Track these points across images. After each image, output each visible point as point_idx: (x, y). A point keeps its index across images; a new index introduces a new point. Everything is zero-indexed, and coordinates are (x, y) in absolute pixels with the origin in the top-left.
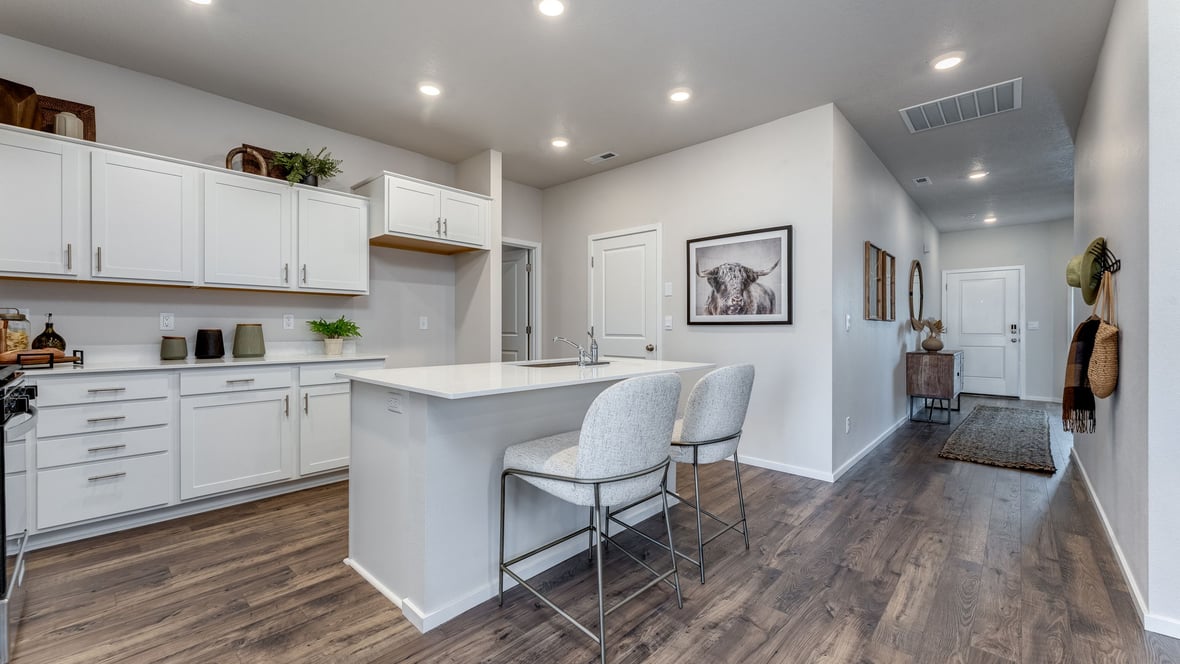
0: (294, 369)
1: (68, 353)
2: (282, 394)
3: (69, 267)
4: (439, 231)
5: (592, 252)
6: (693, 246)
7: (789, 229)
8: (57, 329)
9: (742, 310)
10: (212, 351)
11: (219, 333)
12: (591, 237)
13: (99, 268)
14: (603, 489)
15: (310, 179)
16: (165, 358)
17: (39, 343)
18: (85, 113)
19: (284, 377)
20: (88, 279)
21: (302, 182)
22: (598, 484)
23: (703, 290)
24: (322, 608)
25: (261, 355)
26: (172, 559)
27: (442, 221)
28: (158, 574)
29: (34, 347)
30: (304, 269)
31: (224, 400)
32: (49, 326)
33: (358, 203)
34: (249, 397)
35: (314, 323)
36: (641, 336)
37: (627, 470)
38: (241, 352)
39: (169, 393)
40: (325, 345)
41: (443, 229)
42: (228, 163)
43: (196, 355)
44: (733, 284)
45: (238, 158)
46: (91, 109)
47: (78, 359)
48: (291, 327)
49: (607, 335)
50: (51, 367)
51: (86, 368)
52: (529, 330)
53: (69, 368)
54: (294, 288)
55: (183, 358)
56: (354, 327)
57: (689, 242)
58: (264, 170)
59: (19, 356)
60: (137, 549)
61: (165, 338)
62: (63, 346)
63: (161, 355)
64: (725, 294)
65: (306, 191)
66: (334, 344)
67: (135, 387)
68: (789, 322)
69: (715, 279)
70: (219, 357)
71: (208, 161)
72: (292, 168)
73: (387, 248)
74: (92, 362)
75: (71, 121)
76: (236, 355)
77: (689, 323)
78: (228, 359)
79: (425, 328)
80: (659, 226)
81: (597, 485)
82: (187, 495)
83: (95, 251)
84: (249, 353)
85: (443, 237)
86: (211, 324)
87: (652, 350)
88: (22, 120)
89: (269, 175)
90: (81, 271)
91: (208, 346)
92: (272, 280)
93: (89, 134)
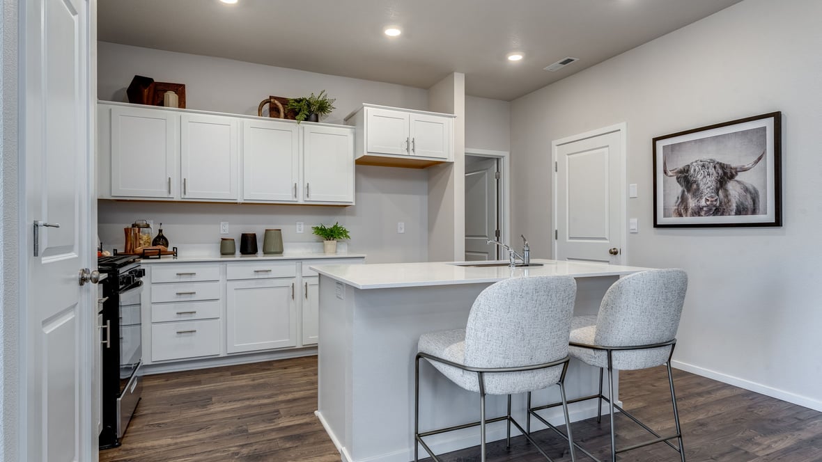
0: (298, 264)
1: (170, 249)
2: (289, 282)
3: (170, 192)
4: (408, 149)
5: (555, 158)
6: (660, 144)
7: (777, 116)
8: (164, 233)
9: (718, 211)
10: (250, 249)
11: (255, 235)
12: (554, 143)
13: (185, 193)
14: (487, 378)
15: (313, 116)
16: (223, 254)
17: (155, 242)
18: (180, 89)
19: (290, 269)
20: (180, 200)
21: (306, 120)
22: (481, 372)
23: (671, 190)
24: (290, 443)
25: (281, 252)
26: (215, 392)
27: (411, 140)
28: (204, 401)
29: (153, 245)
30: (308, 187)
31: (252, 284)
32: (160, 231)
33: (347, 131)
34: (268, 283)
35: (317, 228)
36: (605, 239)
37: (510, 363)
38: (267, 250)
39: (220, 278)
40: (324, 245)
41: (411, 147)
42: (260, 113)
43: (241, 251)
44: (707, 183)
45: (267, 106)
46: (183, 86)
47: (175, 253)
48: (302, 232)
49: (570, 238)
50: (159, 258)
51: (179, 259)
52: (498, 234)
53: (170, 259)
54: (301, 202)
55: (233, 254)
56: (345, 231)
57: (655, 140)
58: (282, 114)
59: (144, 250)
60: (198, 383)
61: (223, 239)
62: (167, 245)
63: (221, 251)
64: (697, 193)
65: (309, 126)
66: (330, 244)
67: (202, 272)
68: (778, 223)
69: (685, 178)
70: (255, 254)
71: (247, 112)
72: (300, 110)
73: (368, 165)
74: (183, 255)
75: (172, 97)
76: (265, 252)
77: (656, 226)
78: (260, 255)
79: (403, 231)
80: (622, 126)
81: (481, 374)
82: (231, 350)
83: (183, 181)
84: (273, 251)
85: (412, 153)
86: (249, 230)
87: (615, 253)
88: (148, 100)
89: (286, 117)
90: (176, 196)
91: (248, 245)
92: (285, 196)
93: (182, 104)
